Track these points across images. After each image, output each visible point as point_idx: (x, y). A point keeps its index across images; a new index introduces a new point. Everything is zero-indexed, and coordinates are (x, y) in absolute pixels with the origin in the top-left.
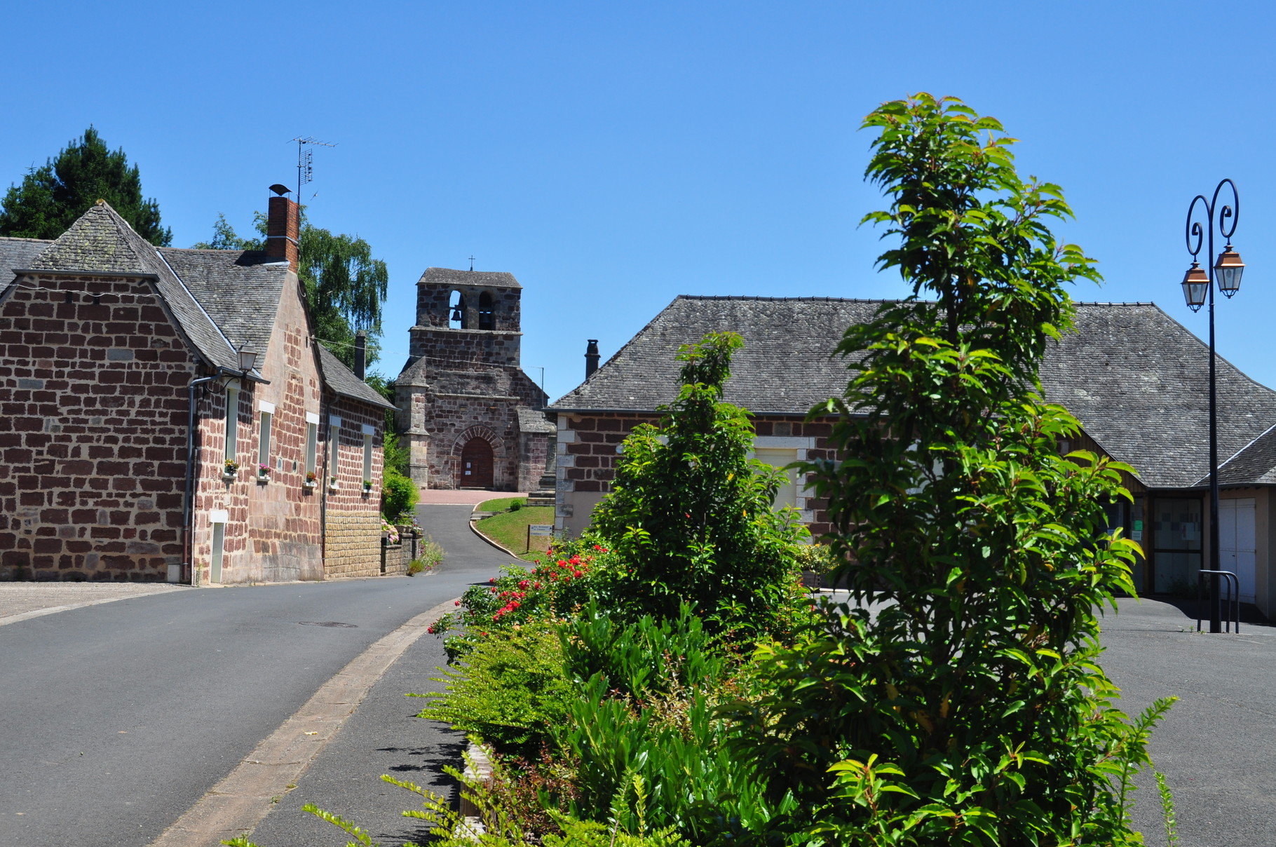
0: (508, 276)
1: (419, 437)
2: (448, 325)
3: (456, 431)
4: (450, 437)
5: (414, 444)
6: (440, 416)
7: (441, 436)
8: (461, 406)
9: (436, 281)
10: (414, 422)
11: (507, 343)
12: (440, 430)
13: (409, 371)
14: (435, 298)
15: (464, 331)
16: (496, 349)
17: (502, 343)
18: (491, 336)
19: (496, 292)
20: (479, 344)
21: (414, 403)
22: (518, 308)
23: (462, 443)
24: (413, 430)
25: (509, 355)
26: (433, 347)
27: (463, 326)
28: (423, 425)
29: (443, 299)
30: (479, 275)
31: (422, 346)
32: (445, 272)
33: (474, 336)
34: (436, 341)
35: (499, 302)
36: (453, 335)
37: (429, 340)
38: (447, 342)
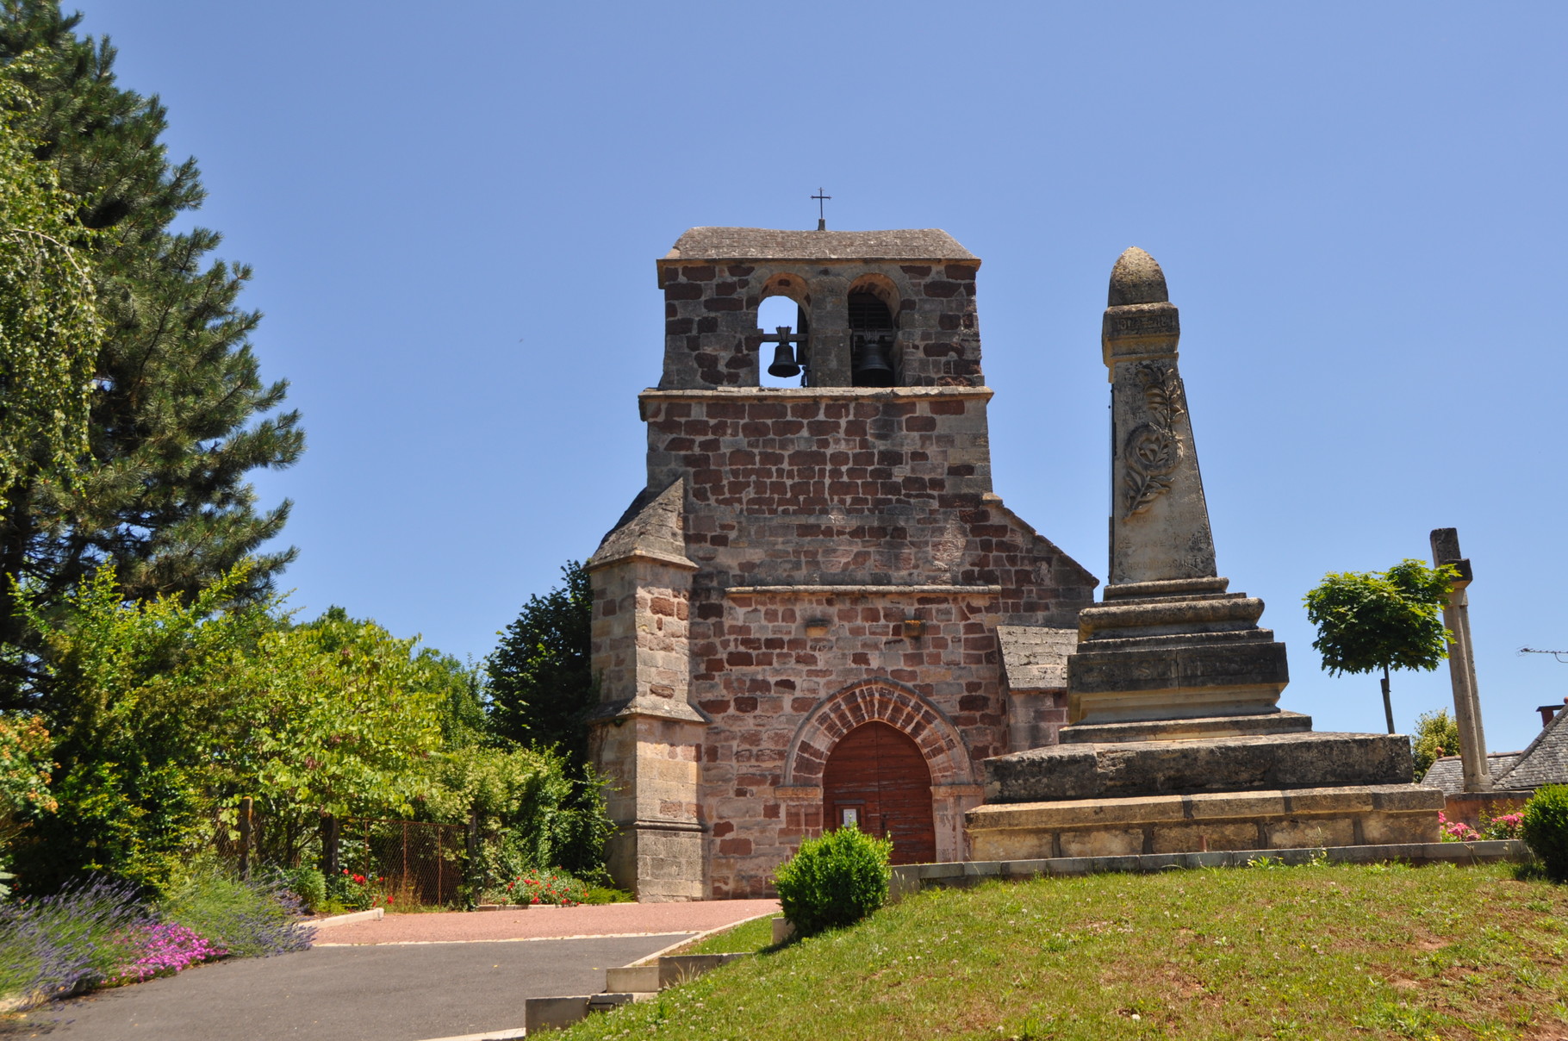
0: (938, 239)
1: (669, 727)
2: (756, 383)
3: (799, 705)
4: (779, 724)
5: (649, 752)
6: (744, 660)
7: (749, 722)
8: (812, 622)
9: (713, 254)
10: (646, 677)
11: (944, 423)
12: (746, 705)
13: (633, 526)
14: (709, 305)
15: (808, 392)
16: (909, 441)
17: (928, 424)
18: (893, 407)
19: (895, 274)
20: (855, 429)
21: (645, 616)
22: (971, 320)
23: (823, 743)
24: (644, 703)
25: (957, 457)
26: (713, 445)
27: (809, 381)
28: (682, 690)
29: (735, 305)
30: (847, 240)
31: (675, 445)
32: (739, 237)
33: (837, 405)
34: (720, 429)
35: (908, 305)
36: (772, 405)
37: (697, 427)
38: (754, 430)
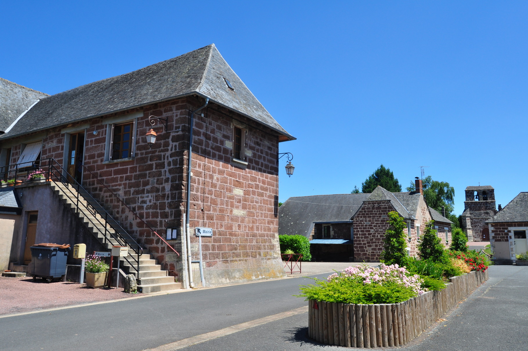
0: (490, 186)
1: (469, 229)
2: (474, 200)
3: (480, 227)
4: (478, 228)
5: (468, 231)
6: (475, 223)
7: (476, 228)
8: (480, 220)
9: (470, 189)
10: (467, 225)
11: (492, 203)
12: (475, 227)
13: (465, 212)
14: (470, 194)
15: (479, 201)
16: (489, 205)
17: (490, 204)
18: (487, 202)
19: (487, 191)
20: (483, 204)
21: (467, 220)
22: (494, 194)
23: (482, 230)
24: (467, 227)
25: (493, 206)
26: (471, 206)
27: (479, 200)
28: (470, 226)
29: (472, 194)
30: (481, 187)
31: (468, 206)
32: (472, 187)
33: (482, 202)
34: (472, 204)
35: (488, 193)
36: (476, 202)
37: (470, 204)
38: (474, 204)
